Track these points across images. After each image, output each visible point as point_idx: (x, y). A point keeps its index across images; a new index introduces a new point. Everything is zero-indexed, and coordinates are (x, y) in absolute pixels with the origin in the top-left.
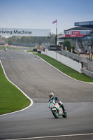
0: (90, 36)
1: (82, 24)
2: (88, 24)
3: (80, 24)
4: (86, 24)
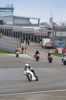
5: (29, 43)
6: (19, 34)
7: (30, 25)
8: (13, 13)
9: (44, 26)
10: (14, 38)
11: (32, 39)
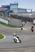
0: (8, 10)
1: (4, 6)
2: (7, 6)
3: (3, 6)
4: (6, 6)
5: (26, 22)
6: (21, 17)
7: (27, 13)
8: (18, 7)
9: (34, 13)
10: (18, 20)
11: (28, 20)
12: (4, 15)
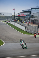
0: (28, 15)
2: (28, 11)
12: (25, 20)
